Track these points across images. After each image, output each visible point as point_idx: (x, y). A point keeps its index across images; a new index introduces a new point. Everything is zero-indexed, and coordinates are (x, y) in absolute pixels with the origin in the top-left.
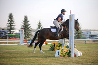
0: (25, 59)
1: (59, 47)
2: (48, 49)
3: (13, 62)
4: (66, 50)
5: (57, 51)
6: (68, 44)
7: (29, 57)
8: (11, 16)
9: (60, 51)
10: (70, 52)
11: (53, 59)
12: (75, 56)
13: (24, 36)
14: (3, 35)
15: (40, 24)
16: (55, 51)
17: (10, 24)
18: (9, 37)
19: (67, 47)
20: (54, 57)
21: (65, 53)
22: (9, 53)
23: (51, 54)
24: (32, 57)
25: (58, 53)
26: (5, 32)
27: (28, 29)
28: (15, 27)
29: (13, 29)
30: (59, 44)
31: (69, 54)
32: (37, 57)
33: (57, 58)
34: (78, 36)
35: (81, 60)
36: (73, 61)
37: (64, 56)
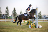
0: (14, 29)
1: (31, 23)
2: (25, 24)
3: (8, 31)
4: (34, 25)
5: (30, 25)
6: (35, 22)
7: (16, 28)
8: (7, 8)
9: (31, 25)
10: (36, 26)
11: (28, 29)
12: (39, 28)
13: (13, 18)
14: (3, 17)
15: (21, 12)
16: (28, 25)
17: (7, 12)
18: (6, 18)
19: (35, 23)
20: (28, 28)
21: (33, 26)
22: (6, 26)
24: (18, 28)
25: (30, 26)
26: (4, 16)
27: (16, 14)
28: (9, 14)
29: (8, 14)
30: (31, 22)
31: (35, 27)
32: (20, 28)
34: (40, 18)
35: (42, 30)
36: (38, 30)
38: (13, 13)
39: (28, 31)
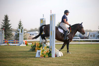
0: (5, 60)
1: (40, 47)
2: (28, 50)
4: (46, 50)
5: (38, 51)
6: (48, 44)
7: (9, 58)
9: (40, 51)
10: (50, 52)
11: (33, 60)
12: (56, 56)
15: (20, 23)
16: (35, 51)
20: (35, 57)
23: (32, 54)
25: (39, 53)
30: (40, 44)
31: (49, 54)
33: (37, 59)
35: (62, 60)
36: (54, 61)
37: (44, 57)
38: (4, 26)
39: (35, 64)
